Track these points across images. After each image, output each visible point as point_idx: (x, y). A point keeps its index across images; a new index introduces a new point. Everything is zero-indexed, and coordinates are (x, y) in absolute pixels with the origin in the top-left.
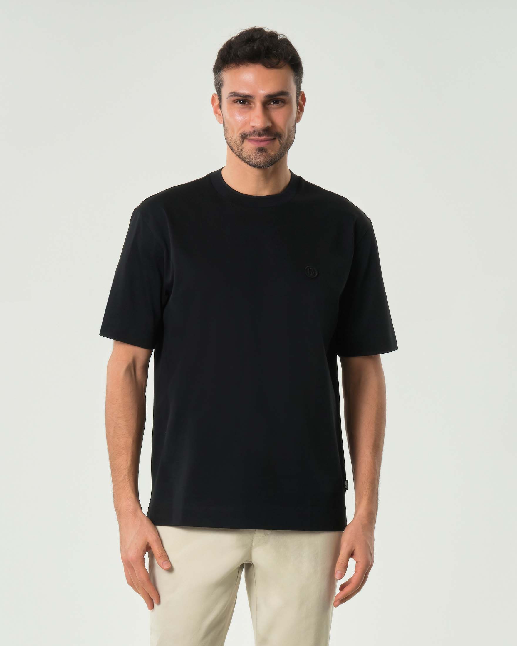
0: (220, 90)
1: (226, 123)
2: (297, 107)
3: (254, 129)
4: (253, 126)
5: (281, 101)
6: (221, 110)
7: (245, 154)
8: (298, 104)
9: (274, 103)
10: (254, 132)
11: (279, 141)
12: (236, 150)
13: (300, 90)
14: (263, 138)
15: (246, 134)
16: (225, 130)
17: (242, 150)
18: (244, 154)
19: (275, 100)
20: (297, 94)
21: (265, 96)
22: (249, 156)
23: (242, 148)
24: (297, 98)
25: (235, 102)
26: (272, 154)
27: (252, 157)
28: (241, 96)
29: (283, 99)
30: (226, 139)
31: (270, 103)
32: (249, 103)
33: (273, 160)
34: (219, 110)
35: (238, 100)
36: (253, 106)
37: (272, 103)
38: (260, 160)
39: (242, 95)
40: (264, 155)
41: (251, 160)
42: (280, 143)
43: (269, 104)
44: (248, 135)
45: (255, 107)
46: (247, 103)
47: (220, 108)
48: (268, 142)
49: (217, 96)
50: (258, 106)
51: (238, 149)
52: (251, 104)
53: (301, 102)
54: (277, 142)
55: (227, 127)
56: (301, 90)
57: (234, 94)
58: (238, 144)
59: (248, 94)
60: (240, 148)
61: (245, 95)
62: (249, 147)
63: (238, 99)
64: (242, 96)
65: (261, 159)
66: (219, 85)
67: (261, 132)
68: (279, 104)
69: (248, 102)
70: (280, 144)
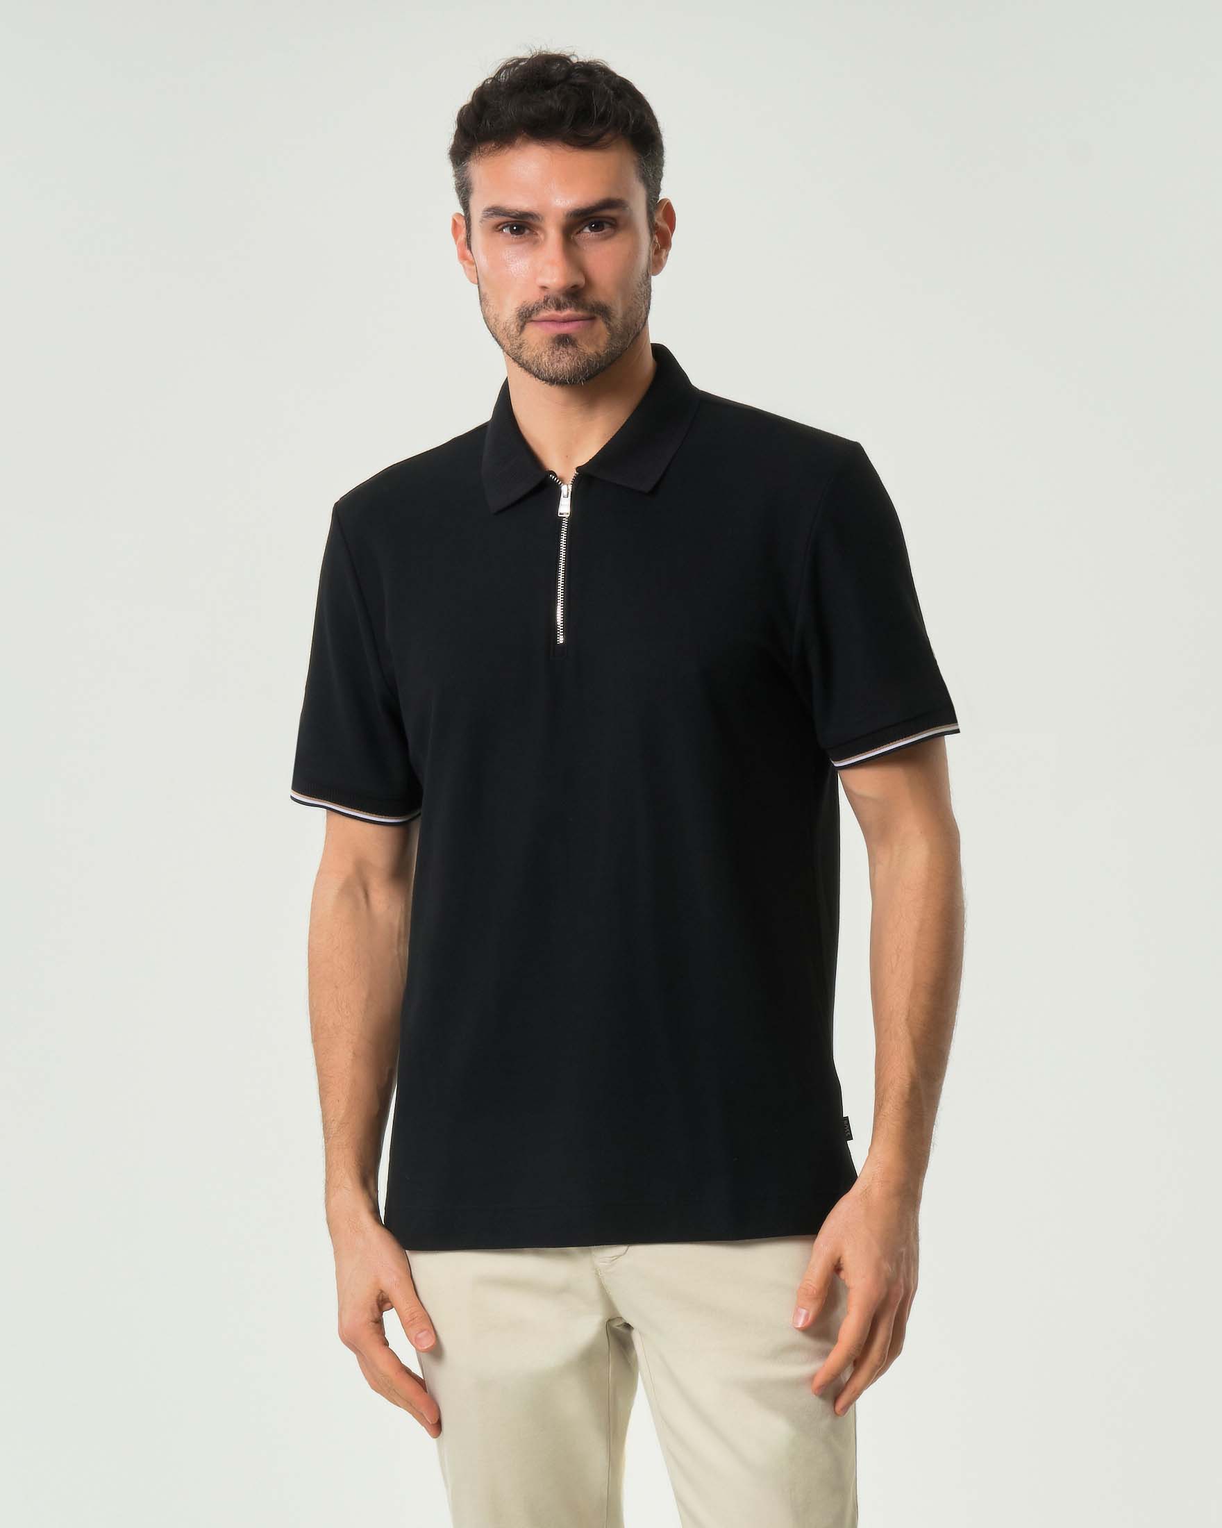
0: (468, 202)
1: (481, 284)
2: (652, 235)
3: (545, 293)
4: (544, 285)
5: (607, 223)
6: (471, 253)
7: (529, 353)
8: (654, 228)
9: (592, 230)
10: (545, 302)
11: (606, 323)
12: (508, 346)
13: (659, 193)
14: (567, 313)
15: (530, 309)
16: (482, 299)
17: (520, 347)
18: (526, 355)
19: (593, 220)
20: (648, 206)
21: (566, 213)
22: (538, 359)
23: (521, 341)
24: (650, 214)
25: (498, 228)
26: (590, 350)
27: (545, 359)
28: (511, 215)
29: (613, 219)
30: (486, 320)
31: (582, 230)
32: (533, 231)
33: (594, 366)
34: (468, 252)
35: (506, 224)
36: (542, 237)
37: (587, 230)
38: (561, 365)
39: (513, 212)
40: (570, 352)
41: (542, 367)
42: (608, 328)
43: (579, 232)
44: (533, 310)
45: (546, 238)
46: (527, 232)
47: (470, 248)
48: (580, 323)
49: (463, 218)
50: (552, 235)
51: (512, 345)
52: (538, 232)
53: (664, 225)
54: (600, 325)
55: (486, 294)
56: (662, 196)
57: (495, 211)
58: (512, 333)
59: (527, 211)
60: (516, 343)
61: (520, 212)
62: (537, 338)
63: (504, 223)
64: (513, 214)
65: (565, 362)
66: (464, 191)
67: (562, 299)
68: (604, 231)
69: (530, 230)
70: (610, 329)
